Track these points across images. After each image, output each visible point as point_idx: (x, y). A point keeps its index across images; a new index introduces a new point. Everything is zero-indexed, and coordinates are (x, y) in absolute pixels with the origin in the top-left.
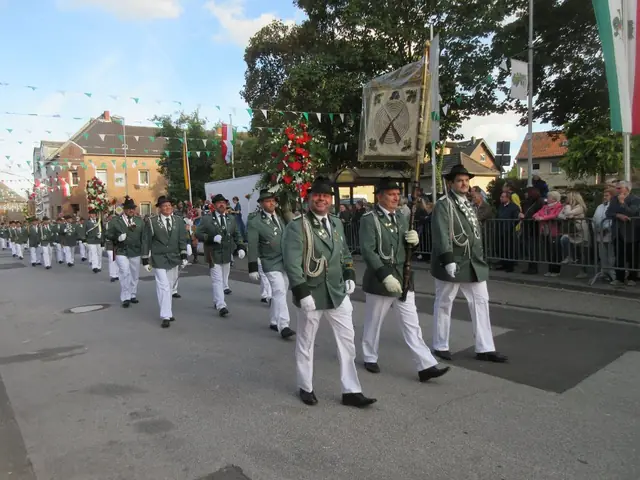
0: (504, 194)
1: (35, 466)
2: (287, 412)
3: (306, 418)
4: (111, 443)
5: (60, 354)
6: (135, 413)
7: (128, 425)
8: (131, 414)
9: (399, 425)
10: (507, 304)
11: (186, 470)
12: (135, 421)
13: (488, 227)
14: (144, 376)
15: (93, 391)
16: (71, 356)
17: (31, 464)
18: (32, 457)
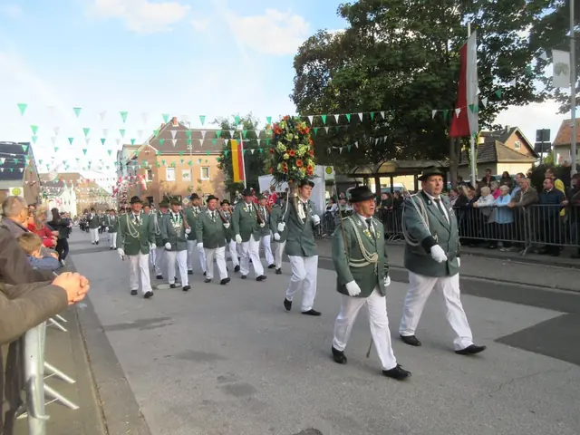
0: (548, 181)
1: (146, 417)
2: (354, 382)
3: (373, 389)
4: (206, 402)
5: (154, 324)
6: (221, 377)
7: (217, 387)
8: (219, 378)
9: (464, 400)
10: (556, 288)
11: (272, 429)
12: (223, 384)
13: (531, 212)
14: (224, 345)
15: (183, 356)
16: (161, 326)
17: (143, 416)
18: (143, 410)
